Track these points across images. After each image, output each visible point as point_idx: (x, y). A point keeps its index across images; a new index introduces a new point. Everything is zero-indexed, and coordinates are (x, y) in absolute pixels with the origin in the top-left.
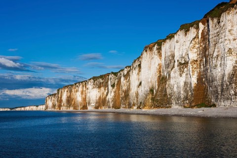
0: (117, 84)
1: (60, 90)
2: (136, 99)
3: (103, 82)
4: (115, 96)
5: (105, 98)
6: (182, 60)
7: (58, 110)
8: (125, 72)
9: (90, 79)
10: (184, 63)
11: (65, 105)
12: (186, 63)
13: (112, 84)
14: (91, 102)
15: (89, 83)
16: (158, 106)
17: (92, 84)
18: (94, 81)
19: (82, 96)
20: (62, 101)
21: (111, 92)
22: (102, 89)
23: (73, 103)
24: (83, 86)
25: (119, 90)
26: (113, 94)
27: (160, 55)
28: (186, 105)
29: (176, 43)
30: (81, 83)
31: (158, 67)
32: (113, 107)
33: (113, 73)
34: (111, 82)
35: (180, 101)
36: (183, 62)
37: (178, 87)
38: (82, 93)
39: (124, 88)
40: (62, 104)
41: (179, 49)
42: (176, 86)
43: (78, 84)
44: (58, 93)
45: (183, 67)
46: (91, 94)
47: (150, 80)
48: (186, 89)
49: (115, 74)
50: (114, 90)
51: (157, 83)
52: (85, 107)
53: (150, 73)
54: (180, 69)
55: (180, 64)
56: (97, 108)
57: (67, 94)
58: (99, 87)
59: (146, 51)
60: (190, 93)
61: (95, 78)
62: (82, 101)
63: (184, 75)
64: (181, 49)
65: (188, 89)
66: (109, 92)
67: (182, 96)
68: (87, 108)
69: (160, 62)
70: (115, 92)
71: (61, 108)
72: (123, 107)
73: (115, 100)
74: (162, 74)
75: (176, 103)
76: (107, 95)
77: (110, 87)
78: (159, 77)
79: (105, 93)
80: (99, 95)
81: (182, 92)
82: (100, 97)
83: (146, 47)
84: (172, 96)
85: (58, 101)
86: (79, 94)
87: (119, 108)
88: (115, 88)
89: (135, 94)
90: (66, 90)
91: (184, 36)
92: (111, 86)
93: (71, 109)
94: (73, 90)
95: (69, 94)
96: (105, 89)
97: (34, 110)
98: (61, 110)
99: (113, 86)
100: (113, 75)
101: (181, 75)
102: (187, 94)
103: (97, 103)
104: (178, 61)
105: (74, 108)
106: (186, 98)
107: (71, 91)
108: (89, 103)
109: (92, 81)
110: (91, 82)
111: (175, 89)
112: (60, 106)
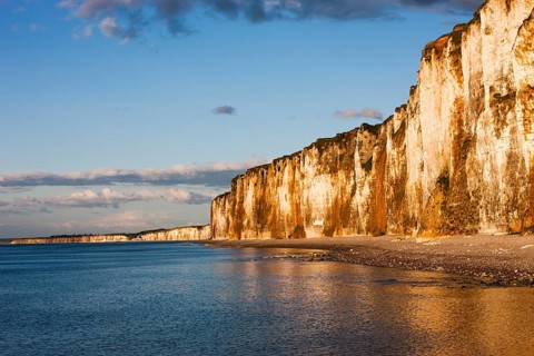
0: (378, 161)
1: (239, 181)
2: (418, 205)
3: (342, 156)
4: (372, 196)
5: (349, 202)
6: (501, 87)
7: (236, 239)
8: (397, 124)
9: (310, 147)
10: (507, 96)
11: (252, 224)
12: (511, 96)
13: (365, 159)
14: (313, 215)
15: (307, 158)
16: (453, 229)
17: (315, 160)
18: (321, 152)
19: (291, 199)
20: (244, 212)
21: (362, 187)
22: (341, 175)
23: (270, 218)
24: (294, 169)
25: (382, 179)
26: (367, 191)
27: (459, 73)
28: (513, 225)
29: (484, 36)
30: (288, 160)
31: (454, 109)
32: (368, 230)
33: (366, 127)
34: (361, 155)
35: (497, 214)
36: (504, 92)
37: (493, 170)
38: (292, 189)
39: (394, 172)
40: (245, 222)
41: (494, 52)
42: (488, 165)
43: (280, 163)
44: (234, 189)
45: (503, 109)
46: (314, 191)
47: (440, 149)
48: (512, 175)
49: (373, 130)
50: (370, 178)
51: (452, 158)
52: (299, 231)
53: (439, 126)
54: (496, 114)
55: (498, 98)
56: (328, 232)
57: (256, 192)
58: (334, 171)
59: (429, 60)
60: (522, 189)
61: (321, 144)
62: (292, 211)
63: (506, 132)
64: (498, 52)
65: (517, 175)
66: (358, 185)
67: (503, 199)
68: (304, 235)
69: (459, 92)
70: (372, 185)
71: (243, 234)
72: (393, 231)
73: (372, 207)
74: (465, 128)
75: (490, 219)
76: (353, 194)
77: (359, 170)
78: (458, 138)
79: (349, 189)
80: (333, 193)
81: (502, 186)
82: (336, 201)
83: (428, 49)
84: (479, 198)
85: (233, 215)
86: (283, 191)
87: (383, 234)
88: (373, 171)
89: (415, 191)
90: (253, 180)
91: (504, 15)
92: (363, 166)
93: (266, 236)
94: (270, 182)
95: (259, 193)
96: (348, 177)
97: (192, 238)
98: (243, 238)
99: (367, 166)
100: (366, 133)
101: (498, 135)
102: (516, 192)
103: (328, 218)
104: (492, 89)
105: (274, 235)
106: (513, 204)
107: (264, 184)
108: (309, 220)
109: (315, 151)
110: (310, 155)
111: (487, 177)
112: (239, 228)
